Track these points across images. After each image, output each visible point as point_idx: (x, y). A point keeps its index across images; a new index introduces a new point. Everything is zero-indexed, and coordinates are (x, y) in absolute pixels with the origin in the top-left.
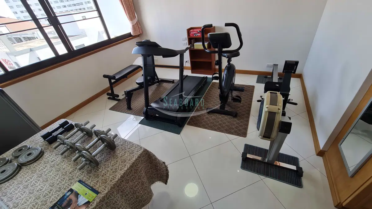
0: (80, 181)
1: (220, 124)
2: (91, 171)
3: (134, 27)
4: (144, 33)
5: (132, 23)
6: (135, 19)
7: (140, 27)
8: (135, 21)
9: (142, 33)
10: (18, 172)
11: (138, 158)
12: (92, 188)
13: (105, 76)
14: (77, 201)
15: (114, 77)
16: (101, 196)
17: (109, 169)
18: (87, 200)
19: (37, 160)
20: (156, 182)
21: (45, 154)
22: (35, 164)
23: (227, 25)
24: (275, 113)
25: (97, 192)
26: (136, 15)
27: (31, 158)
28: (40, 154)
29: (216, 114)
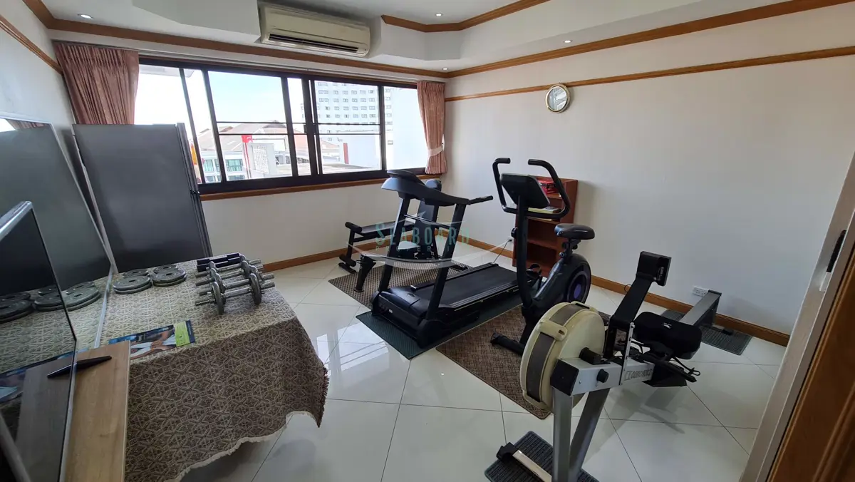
0: (188, 323)
1: (502, 373)
2: (210, 317)
3: (432, 160)
4: (448, 174)
5: (432, 153)
6: (440, 148)
7: (444, 161)
8: (438, 151)
9: (446, 172)
10: (143, 290)
11: (276, 325)
12: (193, 334)
13: (348, 225)
14: (164, 340)
15: (359, 230)
16: (193, 345)
17: (230, 323)
18: (175, 343)
19: (173, 285)
20: (306, 413)
21: (185, 283)
22: (166, 288)
23: (531, 162)
24: (551, 338)
25: (192, 340)
26: (443, 141)
27: (168, 278)
28: (179, 278)
29: (508, 351)
